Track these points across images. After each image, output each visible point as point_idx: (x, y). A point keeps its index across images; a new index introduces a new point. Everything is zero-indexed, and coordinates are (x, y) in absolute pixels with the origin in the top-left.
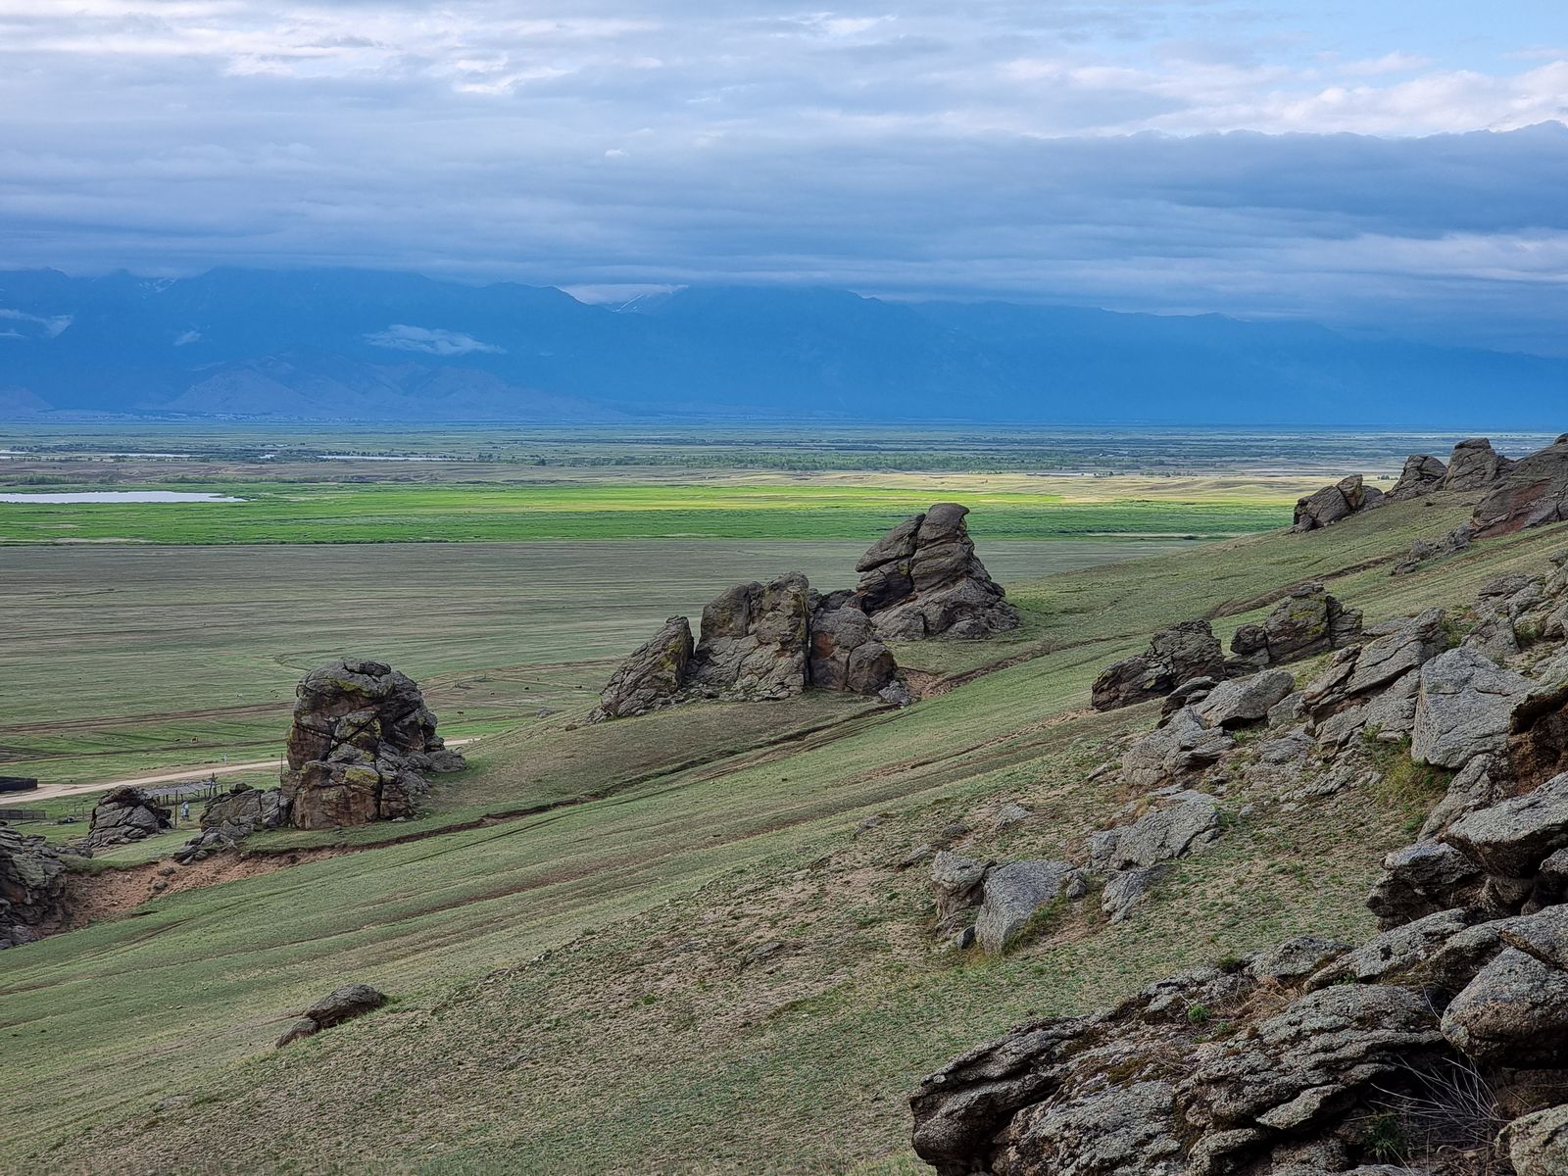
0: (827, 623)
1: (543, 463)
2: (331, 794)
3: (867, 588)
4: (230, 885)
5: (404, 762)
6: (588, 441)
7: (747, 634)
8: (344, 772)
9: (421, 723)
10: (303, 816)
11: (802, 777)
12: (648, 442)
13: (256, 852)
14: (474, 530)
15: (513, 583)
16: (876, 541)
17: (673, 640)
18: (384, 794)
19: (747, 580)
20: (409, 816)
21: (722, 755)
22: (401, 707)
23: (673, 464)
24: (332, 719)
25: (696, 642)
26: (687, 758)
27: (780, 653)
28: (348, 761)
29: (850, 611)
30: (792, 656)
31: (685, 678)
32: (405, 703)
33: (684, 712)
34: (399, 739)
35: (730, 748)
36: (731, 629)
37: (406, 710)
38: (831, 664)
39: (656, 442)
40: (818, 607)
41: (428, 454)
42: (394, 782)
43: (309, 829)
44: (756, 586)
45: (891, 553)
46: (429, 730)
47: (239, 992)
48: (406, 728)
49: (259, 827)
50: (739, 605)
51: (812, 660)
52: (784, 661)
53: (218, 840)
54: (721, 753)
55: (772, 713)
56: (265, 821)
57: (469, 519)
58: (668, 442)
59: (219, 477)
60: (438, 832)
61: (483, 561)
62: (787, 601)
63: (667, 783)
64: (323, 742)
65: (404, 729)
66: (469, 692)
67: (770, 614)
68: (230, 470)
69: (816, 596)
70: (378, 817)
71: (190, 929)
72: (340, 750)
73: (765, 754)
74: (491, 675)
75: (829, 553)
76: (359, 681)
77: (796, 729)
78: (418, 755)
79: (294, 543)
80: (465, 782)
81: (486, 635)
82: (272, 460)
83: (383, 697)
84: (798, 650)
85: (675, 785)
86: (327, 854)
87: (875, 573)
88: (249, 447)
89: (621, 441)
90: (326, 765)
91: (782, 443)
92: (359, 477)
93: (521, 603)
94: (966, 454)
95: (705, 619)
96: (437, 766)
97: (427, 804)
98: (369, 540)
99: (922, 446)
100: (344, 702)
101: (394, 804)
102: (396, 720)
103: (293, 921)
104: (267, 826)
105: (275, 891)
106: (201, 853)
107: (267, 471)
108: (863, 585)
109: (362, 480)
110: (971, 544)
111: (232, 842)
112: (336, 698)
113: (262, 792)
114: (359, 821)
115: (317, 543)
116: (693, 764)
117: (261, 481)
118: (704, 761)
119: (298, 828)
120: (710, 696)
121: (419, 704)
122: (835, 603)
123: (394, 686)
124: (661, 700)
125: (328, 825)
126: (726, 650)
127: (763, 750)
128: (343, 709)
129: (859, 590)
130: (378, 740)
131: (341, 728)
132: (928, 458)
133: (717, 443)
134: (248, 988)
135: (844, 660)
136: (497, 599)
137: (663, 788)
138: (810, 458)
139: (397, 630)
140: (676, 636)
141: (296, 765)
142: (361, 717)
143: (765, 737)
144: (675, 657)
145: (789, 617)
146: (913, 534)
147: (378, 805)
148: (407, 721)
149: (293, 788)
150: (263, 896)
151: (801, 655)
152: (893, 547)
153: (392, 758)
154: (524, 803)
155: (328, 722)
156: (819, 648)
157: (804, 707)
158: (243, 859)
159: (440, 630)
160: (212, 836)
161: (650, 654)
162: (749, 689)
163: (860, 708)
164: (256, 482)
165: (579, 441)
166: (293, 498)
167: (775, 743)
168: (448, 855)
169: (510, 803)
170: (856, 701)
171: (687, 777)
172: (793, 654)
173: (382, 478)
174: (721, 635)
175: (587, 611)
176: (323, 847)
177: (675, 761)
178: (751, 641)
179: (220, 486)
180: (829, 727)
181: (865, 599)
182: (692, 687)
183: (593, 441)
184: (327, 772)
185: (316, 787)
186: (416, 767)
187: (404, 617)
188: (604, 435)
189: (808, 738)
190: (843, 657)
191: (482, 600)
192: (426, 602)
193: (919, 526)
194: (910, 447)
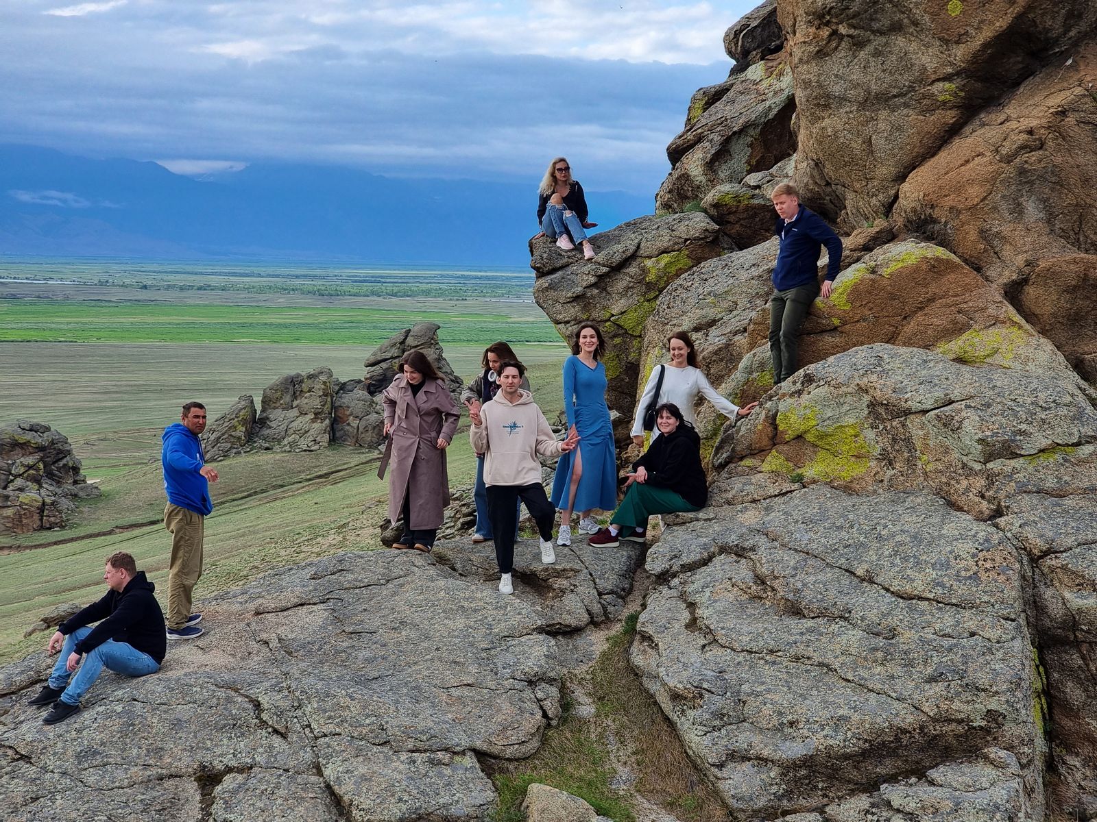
0: (345, 401)
1: (145, 287)
2: (9, 512)
3: (371, 378)
5: (59, 491)
6: (177, 272)
7: (292, 408)
8: (18, 497)
9: (71, 465)
11: (328, 501)
12: (220, 274)
14: (96, 334)
15: (125, 372)
16: (378, 346)
17: (243, 411)
18: (46, 512)
19: (292, 372)
20: (62, 527)
22: (58, 454)
23: (238, 290)
24: (10, 462)
25: (258, 413)
26: (251, 489)
27: (313, 421)
28: (21, 490)
29: (361, 393)
30: (322, 423)
31: (250, 436)
32: (60, 451)
33: (250, 459)
34: (55, 475)
35: (280, 483)
36: (281, 404)
37: (61, 456)
38: (347, 428)
39: (226, 274)
40: (339, 390)
41: (61, 279)
42: (52, 504)
44: (298, 375)
45: (388, 355)
46: (76, 470)
48: (60, 468)
50: (287, 388)
51: (335, 425)
52: (316, 426)
54: (274, 486)
55: (308, 460)
57: (92, 326)
58: (234, 274)
60: (83, 538)
61: (103, 356)
62: (318, 386)
63: (238, 505)
64: (3, 477)
65: (59, 469)
66: (94, 447)
67: (307, 394)
69: (337, 383)
70: (42, 528)
72: (15, 482)
73: (303, 487)
74: (110, 436)
75: (346, 354)
76: (29, 436)
77: (324, 471)
78: (68, 486)
80: (101, 505)
81: (106, 408)
83: (45, 447)
84: (326, 418)
85: (243, 507)
86: (6, 552)
87: (377, 368)
89: (201, 273)
90: (6, 492)
91: (315, 277)
92: (12, 295)
93: (131, 386)
94: (443, 286)
95: (264, 397)
96: (81, 494)
97: (75, 518)
98: (20, 339)
99: (411, 281)
100: (18, 450)
101: (52, 519)
102: (54, 463)
108: (368, 376)
109: (14, 297)
110: (441, 349)
112: (13, 447)
114: (28, 530)
116: (256, 493)
118: (263, 491)
120: (267, 449)
121: (69, 452)
122: (350, 388)
123: (53, 440)
124: (234, 451)
125: (7, 533)
126: (278, 418)
127: (301, 485)
128: (18, 455)
129: (366, 379)
130: (42, 476)
131: (16, 468)
132: (415, 289)
133: (269, 276)
135: (355, 425)
136: (113, 383)
137: (236, 509)
138: (333, 288)
139: (41, 404)
140: (245, 408)
142: (30, 460)
143: (303, 476)
144: (244, 422)
145: (320, 397)
146: (402, 343)
147: (41, 520)
148: (61, 463)
151: (327, 421)
152: (389, 351)
153: (51, 488)
154: (141, 520)
155: (7, 464)
156: (339, 417)
157: (329, 456)
159: (72, 404)
161: (227, 420)
162: (291, 444)
163: (366, 457)
165: (171, 272)
167: (310, 480)
168: (90, 552)
169: (131, 519)
170: (363, 453)
171: (252, 502)
172: (322, 421)
173: (30, 296)
174: (275, 408)
175: (179, 392)
176: (4, 547)
177: (244, 491)
178: (295, 412)
180: (346, 469)
181: (369, 386)
182: (255, 442)
183: (181, 273)
184: (7, 497)
186: (67, 495)
187: (47, 395)
188: (188, 268)
189: (332, 476)
190: (355, 423)
191: (103, 383)
192: (63, 384)
193: (406, 337)
194: (403, 281)
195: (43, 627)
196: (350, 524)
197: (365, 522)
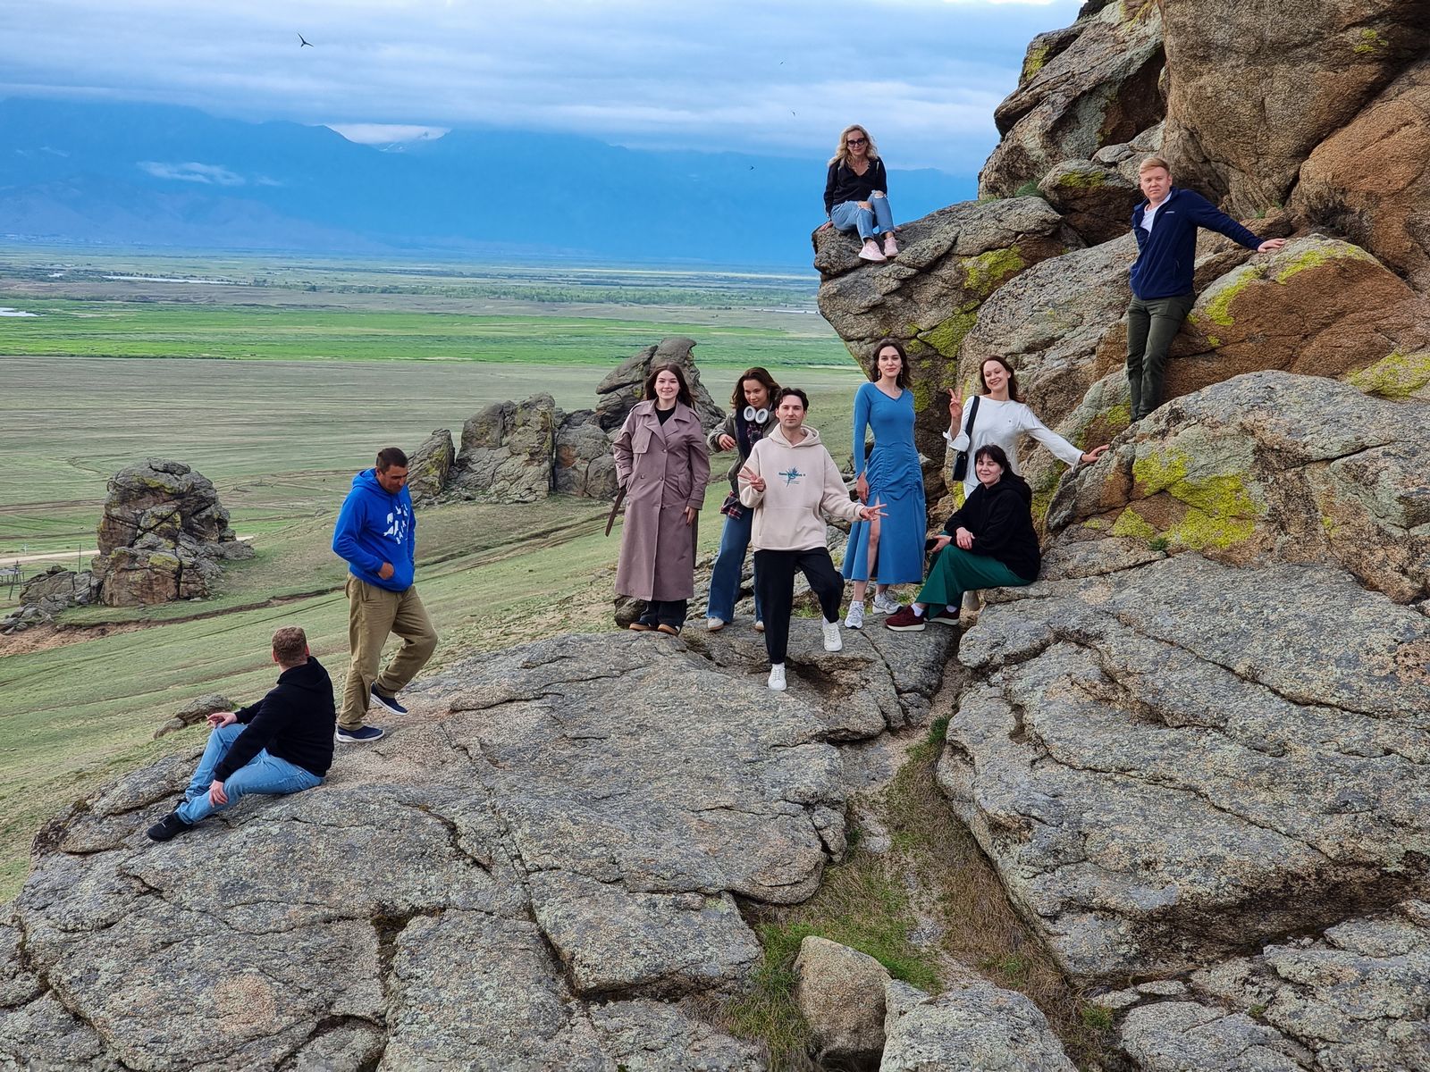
0: (570, 438)
1: (314, 289)
2: (136, 577)
3: (605, 408)
4: (49, 652)
5: (200, 550)
6: (356, 270)
7: (501, 446)
8: (149, 557)
9: (216, 517)
10: (112, 595)
11: (546, 568)
12: (411, 272)
13: (71, 625)
14: (249, 348)
15: (287, 398)
16: (615, 367)
17: (438, 450)
18: (184, 578)
19: (501, 400)
20: (205, 597)
21: (477, 549)
22: (199, 502)
23: (433, 294)
24: (138, 512)
25: (457, 452)
26: (447, 551)
27: (528, 463)
28: (152, 548)
29: (592, 428)
30: (539, 466)
31: (447, 482)
32: (202, 500)
33: (445, 512)
34: (195, 530)
35: (485, 543)
36: (488, 441)
37: (203, 505)
38: (573, 473)
39: (418, 273)
40: (562, 424)
41: (206, 278)
42: (192, 567)
43: (117, 606)
44: (510, 404)
45: (628, 379)
46: (222, 523)
47: (65, 737)
48: (203, 520)
49: (73, 604)
50: (495, 421)
51: (556, 469)
52: (533, 470)
53: (36, 614)
54: (476, 548)
55: (521, 514)
56: (78, 598)
57: (245, 339)
58: (429, 273)
59: (11, 293)
60: (231, 611)
61: (259, 377)
62: (536, 419)
63: (430, 572)
64: (130, 531)
65: (201, 522)
66: (246, 495)
67: (521, 429)
68: (22, 287)
69: (560, 414)
70: (178, 597)
71: (16, 688)
72: (145, 538)
73: (514, 549)
74: (267, 480)
75: (572, 377)
76: (163, 479)
77: (542, 528)
78: (212, 544)
79: (83, 356)
80: (254, 569)
81: (262, 444)
82: (61, 278)
83: (183, 493)
84: (546, 459)
85: (436, 574)
86: (133, 628)
87: (612, 395)
88: (39, 266)
89: (386, 271)
90: (132, 551)
91: (533, 277)
92: (144, 297)
93: (295, 416)
94: (701, 291)
95: (465, 432)
96: (229, 554)
97: (220, 586)
98: (152, 355)
99: (659, 283)
100: (149, 497)
101: (192, 586)
102: (194, 514)
103: (107, 682)
104: (80, 603)
105: (89, 657)
106: (21, 625)
107: (57, 289)
108: (601, 405)
109: (145, 300)
110: (697, 372)
111: (49, 616)
112: (143, 493)
113: (75, 573)
114: (161, 600)
115: (103, 356)
116: (453, 557)
117: (51, 298)
118: (462, 554)
119: (106, 605)
120: (468, 499)
121: (214, 501)
122: (577, 421)
123: (193, 484)
124: (426, 501)
125: (133, 603)
126: (483, 459)
127: (512, 546)
128: (148, 503)
129: (599, 410)
130: (179, 531)
131: (146, 520)
132: (664, 294)
133: (474, 275)
134: (73, 734)
135: (583, 470)
136: (272, 412)
137: (427, 576)
138: (557, 291)
139: (181, 438)
140: (440, 446)
141: (106, 550)
142: (164, 510)
143: (515, 535)
144: (439, 464)
145: (538, 432)
146: (647, 362)
147: (178, 587)
148: (203, 515)
149: (103, 571)
150: (79, 662)
151: (546, 464)
152: (629, 373)
153: (190, 546)
154: (305, 589)
155: (135, 514)
156: (562, 459)
157: (548, 509)
158: (59, 631)
159: (219, 439)
160: (30, 610)
161: (417, 461)
162: (501, 493)
163: (595, 512)
164: (46, 299)
165: (347, 270)
166: (82, 315)
167: (523, 540)
168: (240, 630)
169: (293, 587)
170: (593, 506)
171: (448, 568)
172: (540, 463)
173: (165, 298)
174: (479, 446)
175: (355, 425)
176: (130, 622)
177: (437, 554)
178: (505, 452)
179: (14, 302)
180: (569, 527)
181: (603, 417)
182: (453, 490)
183: (360, 271)
184: (134, 558)
185: (123, 570)
186: (211, 555)
187: (186, 426)
188: (370, 265)
189: (552, 536)
190: (583, 467)
191: (257, 412)
192: (206, 413)
193: (652, 355)
194: (649, 283)
195: (179, 725)
196: (575, 599)
197: (594, 596)
